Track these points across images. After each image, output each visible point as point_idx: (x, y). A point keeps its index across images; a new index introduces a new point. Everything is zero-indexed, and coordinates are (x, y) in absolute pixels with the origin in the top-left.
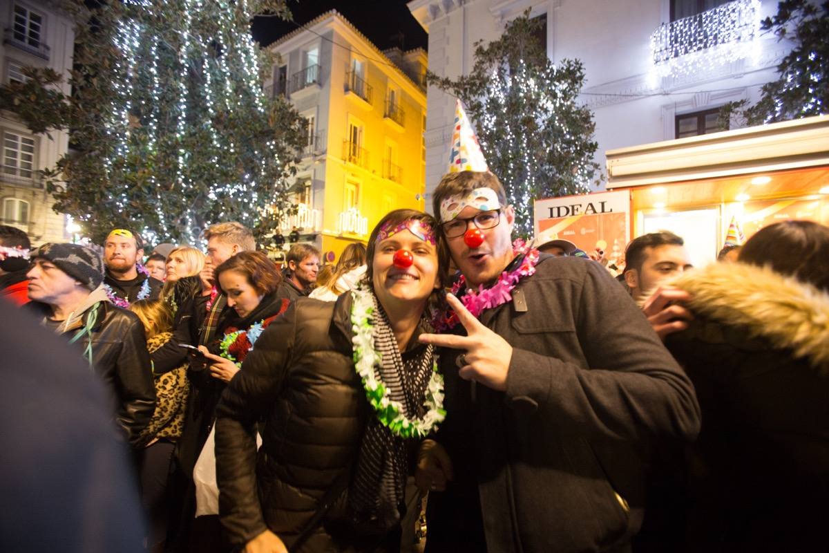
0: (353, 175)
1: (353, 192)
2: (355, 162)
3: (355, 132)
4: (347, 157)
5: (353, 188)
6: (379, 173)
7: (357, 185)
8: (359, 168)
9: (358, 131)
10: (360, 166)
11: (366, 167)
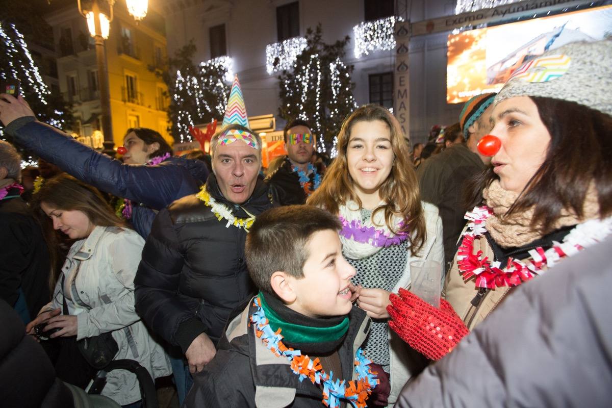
0: (133, 110)
1: (135, 122)
2: (133, 102)
3: (131, 81)
4: (127, 98)
5: (135, 119)
6: (153, 107)
7: (138, 117)
8: (137, 106)
9: (134, 80)
10: (138, 104)
11: (142, 105)
